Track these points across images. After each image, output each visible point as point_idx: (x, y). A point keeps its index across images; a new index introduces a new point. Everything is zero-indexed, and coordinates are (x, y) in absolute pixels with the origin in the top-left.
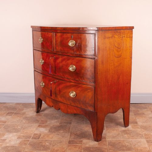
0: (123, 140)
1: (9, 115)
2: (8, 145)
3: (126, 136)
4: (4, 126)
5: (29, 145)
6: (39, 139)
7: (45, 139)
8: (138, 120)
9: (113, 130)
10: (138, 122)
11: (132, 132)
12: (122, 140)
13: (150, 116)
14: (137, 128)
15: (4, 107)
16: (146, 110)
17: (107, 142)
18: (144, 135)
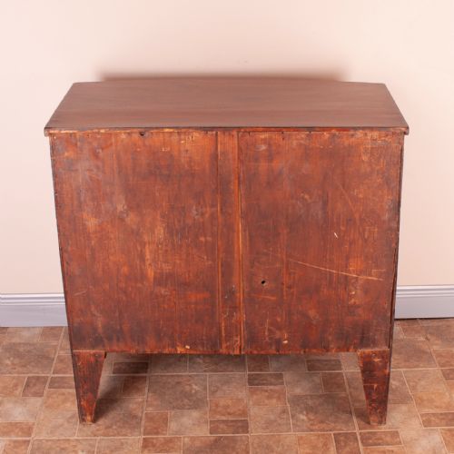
1: (32, 390)
15: (7, 349)
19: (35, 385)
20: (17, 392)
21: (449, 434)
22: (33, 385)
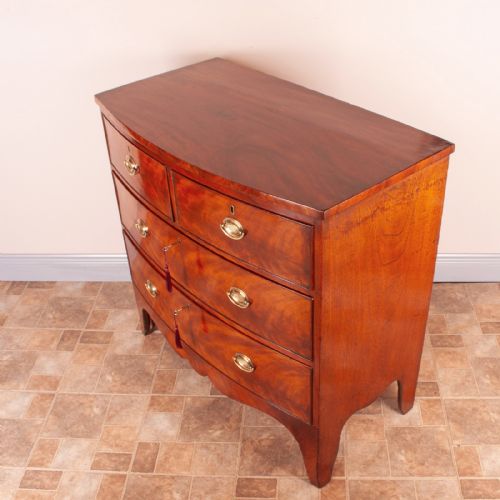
0: (394, 482)
1: (65, 344)
3: (403, 458)
6: (153, 471)
7: (169, 470)
8: (441, 375)
9: (364, 425)
10: (442, 389)
12: (391, 478)
13: (479, 353)
14: (438, 416)
16: (466, 317)
17: (347, 489)
18: (454, 457)
20: (53, 346)
21: (427, 405)
22: (67, 339)
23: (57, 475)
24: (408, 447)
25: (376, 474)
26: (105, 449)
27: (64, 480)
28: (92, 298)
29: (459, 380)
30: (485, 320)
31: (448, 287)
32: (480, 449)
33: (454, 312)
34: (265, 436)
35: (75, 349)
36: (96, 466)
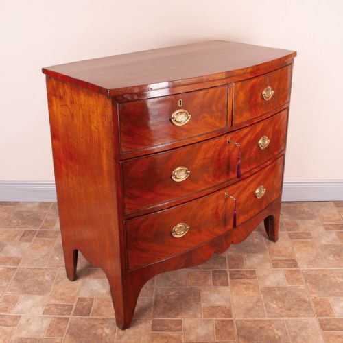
0: (270, 321)
1: (25, 238)
2: (24, 334)
3: (275, 306)
4: (16, 272)
5: (68, 336)
6: (89, 315)
7: (101, 315)
8: (298, 255)
9: (245, 286)
10: (299, 263)
11: (286, 295)
12: (267, 318)
13: (324, 242)
14: (298, 280)
15: (15, 214)
16: (313, 221)
17: (235, 326)
18: (313, 305)
19: (28, 235)
20: (16, 239)
21: (289, 273)
22: (26, 236)
23: (17, 318)
24: (278, 299)
25: (256, 316)
26: (53, 302)
27: (22, 321)
28: (45, 211)
29: (311, 258)
30: (326, 223)
31: (298, 204)
32: (331, 300)
33: (303, 218)
34: (172, 293)
35: (33, 241)
36: (46, 312)
